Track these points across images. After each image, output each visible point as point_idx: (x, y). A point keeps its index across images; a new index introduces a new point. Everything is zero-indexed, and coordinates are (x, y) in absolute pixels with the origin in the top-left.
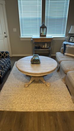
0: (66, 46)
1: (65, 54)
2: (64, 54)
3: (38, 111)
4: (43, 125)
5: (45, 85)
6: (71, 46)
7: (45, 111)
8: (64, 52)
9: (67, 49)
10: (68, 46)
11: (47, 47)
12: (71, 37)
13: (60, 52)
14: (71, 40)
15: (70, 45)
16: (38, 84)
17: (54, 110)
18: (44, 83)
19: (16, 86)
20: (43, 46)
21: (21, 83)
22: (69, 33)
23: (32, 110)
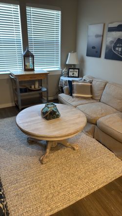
0: (73, 83)
1: (74, 95)
2: (71, 95)
3: (92, 191)
4: (113, 208)
5: (70, 149)
6: (80, 83)
7: (100, 186)
8: (71, 93)
9: (75, 88)
10: (75, 83)
11: (39, 87)
12: (70, 70)
13: (63, 93)
14: (71, 74)
15: (77, 81)
16: (59, 151)
17: (109, 181)
18: (67, 147)
19: (26, 168)
20: (33, 87)
21: (30, 159)
22: (67, 63)
23: (83, 196)
